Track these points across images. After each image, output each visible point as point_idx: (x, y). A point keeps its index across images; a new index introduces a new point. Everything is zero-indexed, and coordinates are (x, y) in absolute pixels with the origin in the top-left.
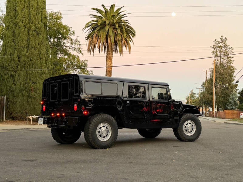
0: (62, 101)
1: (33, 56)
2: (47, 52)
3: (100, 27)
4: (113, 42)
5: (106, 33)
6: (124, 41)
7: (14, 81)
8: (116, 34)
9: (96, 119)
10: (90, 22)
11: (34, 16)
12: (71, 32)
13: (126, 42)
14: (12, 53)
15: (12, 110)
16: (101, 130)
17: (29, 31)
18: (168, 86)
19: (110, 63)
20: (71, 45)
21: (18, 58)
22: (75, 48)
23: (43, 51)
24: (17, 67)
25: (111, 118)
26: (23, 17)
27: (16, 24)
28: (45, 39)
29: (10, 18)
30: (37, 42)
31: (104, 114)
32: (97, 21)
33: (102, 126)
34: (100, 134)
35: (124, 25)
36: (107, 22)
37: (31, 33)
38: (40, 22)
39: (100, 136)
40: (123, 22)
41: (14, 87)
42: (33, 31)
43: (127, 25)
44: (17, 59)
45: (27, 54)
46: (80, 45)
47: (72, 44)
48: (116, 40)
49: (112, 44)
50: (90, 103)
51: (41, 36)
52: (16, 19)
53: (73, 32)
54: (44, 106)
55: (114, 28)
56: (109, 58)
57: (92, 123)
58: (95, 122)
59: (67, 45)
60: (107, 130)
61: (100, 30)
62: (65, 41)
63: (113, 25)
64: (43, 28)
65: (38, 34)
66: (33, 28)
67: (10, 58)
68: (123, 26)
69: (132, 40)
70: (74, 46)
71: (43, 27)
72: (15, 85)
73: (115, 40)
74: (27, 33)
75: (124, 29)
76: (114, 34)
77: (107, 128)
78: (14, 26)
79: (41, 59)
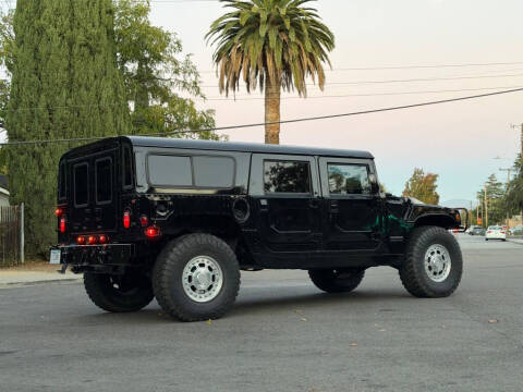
0: (99, 206)
1: (83, 106)
2: (116, 95)
3: (246, 28)
4: (279, 64)
5: (263, 43)
6: (306, 60)
7: (41, 167)
8: (286, 45)
9: (180, 246)
10: (221, 19)
11: (82, 10)
12: (171, 43)
13: (310, 64)
14: (34, 100)
15: (39, 236)
16: (194, 274)
17: (71, 45)
18: (372, 159)
19: (274, 115)
20: (174, 77)
21: (47, 112)
22: (185, 84)
23: (107, 92)
24: (47, 133)
25: (221, 245)
26: (57, 13)
27: (41, 31)
28: (109, 64)
29: (27, 19)
30: (91, 71)
31: (203, 235)
32: (238, 15)
33: (197, 265)
34: (193, 283)
35: (305, 21)
36: (264, 17)
37: (76, 51)
38: (97, 24)
39: (193, 288)
40: (301, 15)
41: (42, 182)
42: (80, 46)
43: (313, 21)
44: (46, 115)
45: (69, 101)
46: (197, 74)
47: (176, 72)
48: (286, 58)
49: (276, 70)
50: (163, 208)
51: (100, 58)
52: (39, 18)
53: (178, 43)
54: (62, 221)
55: (281, 31)
56: (272, 103)
57: (172, 256)
58: (179, 253)
59: (167, 76)
60: (212, 274)
61: (245, 35)
62: (159, 67)
63: (277, 22)
64: (105, 38)
65: (92, 53)
66: (81, 38)
67: (29, 113)
68: (303, 25)
69: (326, 56)
70: (181, 78)
71: (104, 36)
72: (44, 177)
73: (283, 60)
74: (67, 52)
75: (305, 31)
76: (281, 45)
77: (210, 269)
78: (36, 35)
79: (102, 111)
